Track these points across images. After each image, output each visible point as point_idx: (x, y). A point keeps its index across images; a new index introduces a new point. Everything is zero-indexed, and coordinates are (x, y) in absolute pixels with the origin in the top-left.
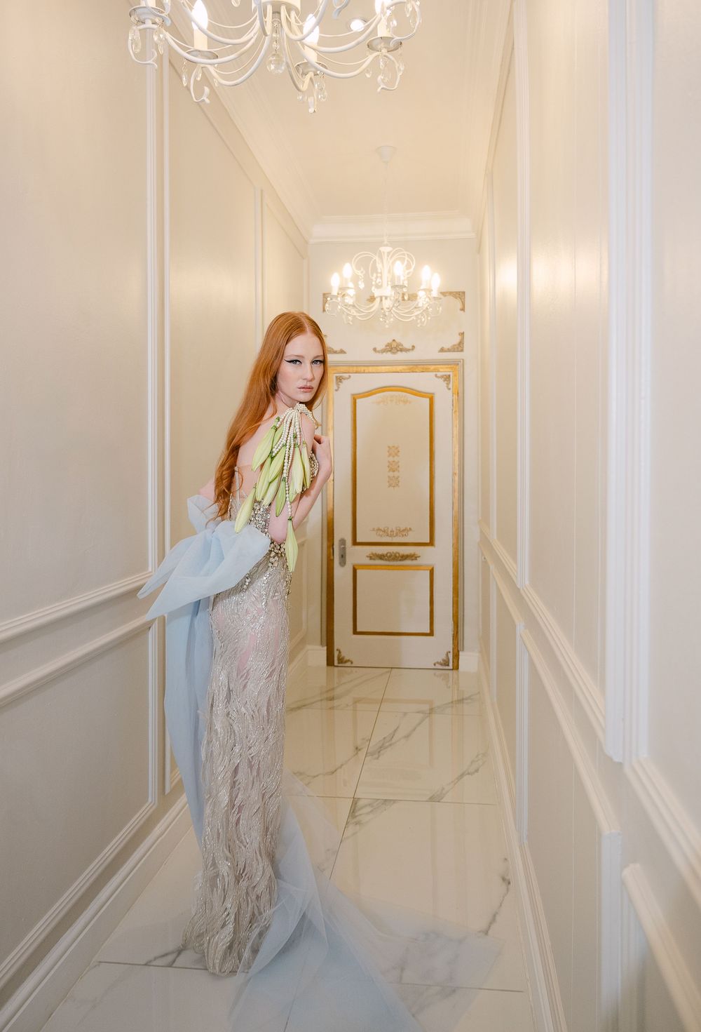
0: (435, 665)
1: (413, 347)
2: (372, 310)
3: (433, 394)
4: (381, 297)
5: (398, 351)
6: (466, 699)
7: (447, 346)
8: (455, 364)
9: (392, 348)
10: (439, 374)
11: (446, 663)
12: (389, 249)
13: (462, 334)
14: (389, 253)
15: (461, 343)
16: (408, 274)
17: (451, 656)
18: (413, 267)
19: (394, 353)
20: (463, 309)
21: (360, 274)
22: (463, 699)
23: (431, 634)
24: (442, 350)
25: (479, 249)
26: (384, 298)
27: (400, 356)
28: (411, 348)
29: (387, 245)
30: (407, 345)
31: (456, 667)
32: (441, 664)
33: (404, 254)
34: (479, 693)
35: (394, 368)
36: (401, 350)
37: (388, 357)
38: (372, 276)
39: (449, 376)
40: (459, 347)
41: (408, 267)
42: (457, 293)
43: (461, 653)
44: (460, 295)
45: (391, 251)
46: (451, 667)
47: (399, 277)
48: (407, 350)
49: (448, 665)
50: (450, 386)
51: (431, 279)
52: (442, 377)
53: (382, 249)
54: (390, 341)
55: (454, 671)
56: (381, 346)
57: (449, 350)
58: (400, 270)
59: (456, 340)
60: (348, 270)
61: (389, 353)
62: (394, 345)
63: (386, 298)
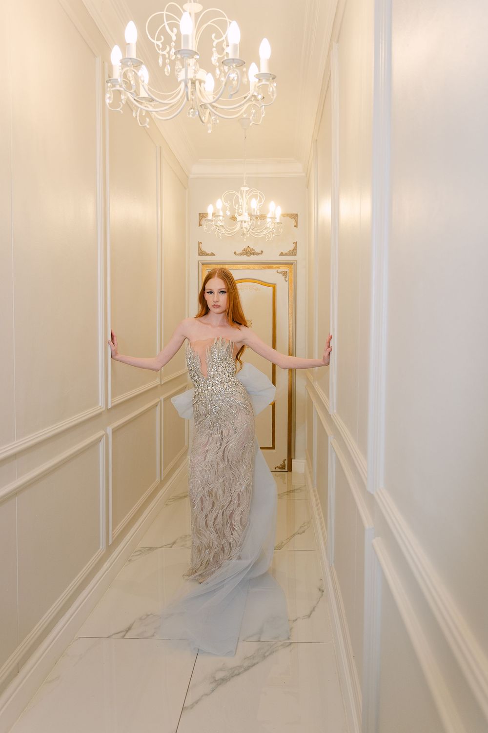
0: (275, 468)
1: (262, 252)
2: (235, 230)
3: (275, 284)
4: (242, 222)
5: (251, 254)
6: (297, 490)
7: (285, 251)
8: (290, 264)
9: (247, 252)
10: (279, 271)
11: (283, 467)
12: (247, 189)
13: (295, 243)
14: (247, 191)
15: (295, 249)
16: (260, 205)
17: (286, 462)
18: (263, 201)
19: (249, 256)
20: (296, 226)
21: (227, 205)
22: (294, 490)
23: (273, 448)
24: (282, 254)
25: (308, 186)
26: (243, 222)
27: (253, 258)
28: (260, 252)
29: (245, 186)
30: (258, 251)
31: (290, 469)
32: (280, 468)
33: (257, 192)
34: (305, 486)
35: (248, 266)
36: (253, 254)
37: (245, 258)
38: (236, 206)
39: (287, 272)
40: (294, 252)
41: (260, 201)
42: (292, 214)
43: (293, 460)
44: (295, 216)
45: (249, 190)
46: (286, 470)
47: (254, 209)
48: (258, 254)
49: (285, 469)
50: (287, 279)
51: (275, 210)
52: (281, 273)
53: (242, 189)
54: (246, 247)
55: (289, 472)
56: (239, 251)
57: (286, 254)
58: (255, 204)
59: (291, 247)
60: (219, 203)
61: (245, 256)
62: (249, 250)
63: (245, 222)
